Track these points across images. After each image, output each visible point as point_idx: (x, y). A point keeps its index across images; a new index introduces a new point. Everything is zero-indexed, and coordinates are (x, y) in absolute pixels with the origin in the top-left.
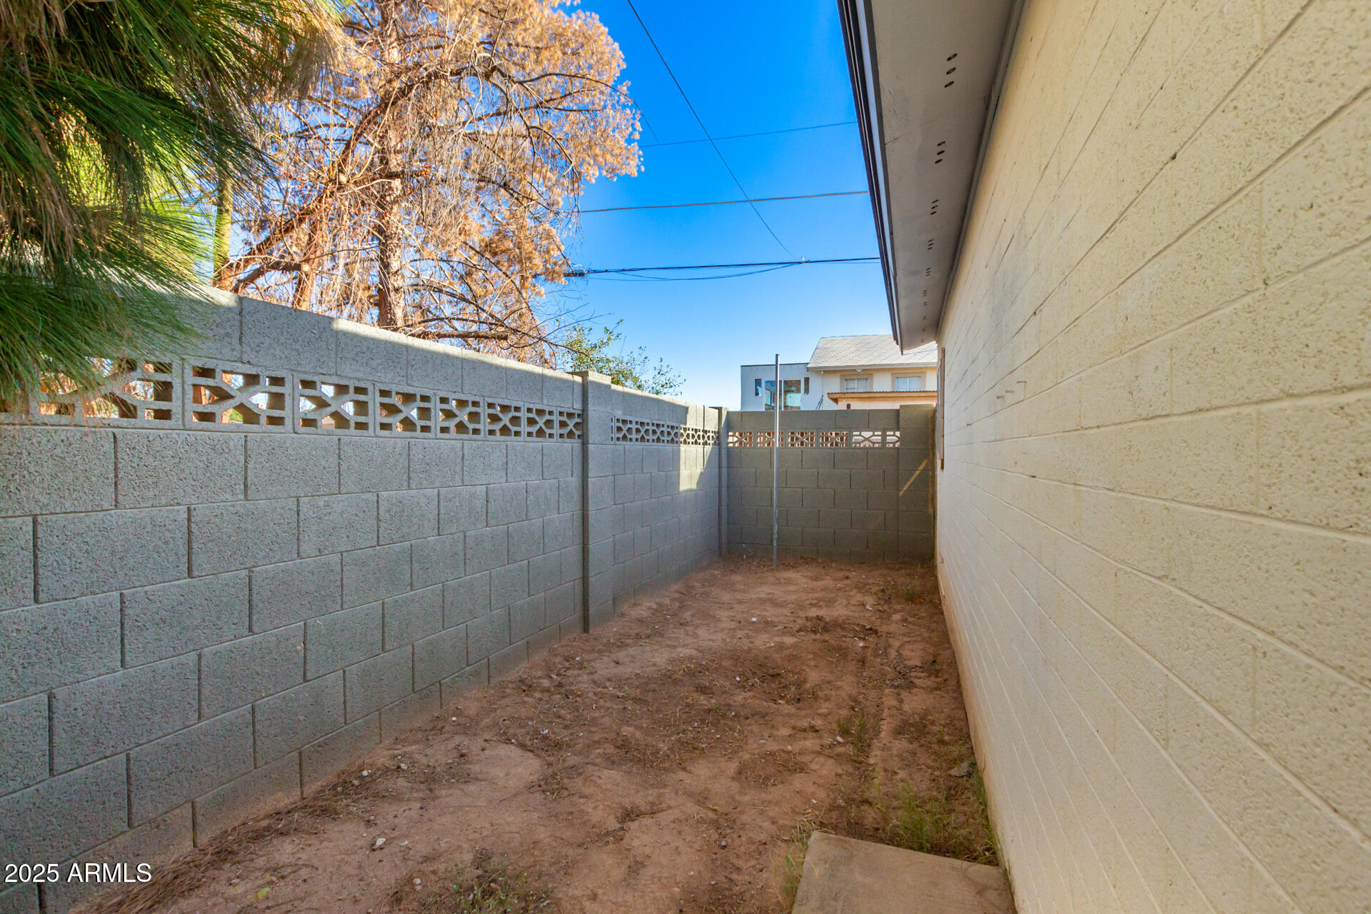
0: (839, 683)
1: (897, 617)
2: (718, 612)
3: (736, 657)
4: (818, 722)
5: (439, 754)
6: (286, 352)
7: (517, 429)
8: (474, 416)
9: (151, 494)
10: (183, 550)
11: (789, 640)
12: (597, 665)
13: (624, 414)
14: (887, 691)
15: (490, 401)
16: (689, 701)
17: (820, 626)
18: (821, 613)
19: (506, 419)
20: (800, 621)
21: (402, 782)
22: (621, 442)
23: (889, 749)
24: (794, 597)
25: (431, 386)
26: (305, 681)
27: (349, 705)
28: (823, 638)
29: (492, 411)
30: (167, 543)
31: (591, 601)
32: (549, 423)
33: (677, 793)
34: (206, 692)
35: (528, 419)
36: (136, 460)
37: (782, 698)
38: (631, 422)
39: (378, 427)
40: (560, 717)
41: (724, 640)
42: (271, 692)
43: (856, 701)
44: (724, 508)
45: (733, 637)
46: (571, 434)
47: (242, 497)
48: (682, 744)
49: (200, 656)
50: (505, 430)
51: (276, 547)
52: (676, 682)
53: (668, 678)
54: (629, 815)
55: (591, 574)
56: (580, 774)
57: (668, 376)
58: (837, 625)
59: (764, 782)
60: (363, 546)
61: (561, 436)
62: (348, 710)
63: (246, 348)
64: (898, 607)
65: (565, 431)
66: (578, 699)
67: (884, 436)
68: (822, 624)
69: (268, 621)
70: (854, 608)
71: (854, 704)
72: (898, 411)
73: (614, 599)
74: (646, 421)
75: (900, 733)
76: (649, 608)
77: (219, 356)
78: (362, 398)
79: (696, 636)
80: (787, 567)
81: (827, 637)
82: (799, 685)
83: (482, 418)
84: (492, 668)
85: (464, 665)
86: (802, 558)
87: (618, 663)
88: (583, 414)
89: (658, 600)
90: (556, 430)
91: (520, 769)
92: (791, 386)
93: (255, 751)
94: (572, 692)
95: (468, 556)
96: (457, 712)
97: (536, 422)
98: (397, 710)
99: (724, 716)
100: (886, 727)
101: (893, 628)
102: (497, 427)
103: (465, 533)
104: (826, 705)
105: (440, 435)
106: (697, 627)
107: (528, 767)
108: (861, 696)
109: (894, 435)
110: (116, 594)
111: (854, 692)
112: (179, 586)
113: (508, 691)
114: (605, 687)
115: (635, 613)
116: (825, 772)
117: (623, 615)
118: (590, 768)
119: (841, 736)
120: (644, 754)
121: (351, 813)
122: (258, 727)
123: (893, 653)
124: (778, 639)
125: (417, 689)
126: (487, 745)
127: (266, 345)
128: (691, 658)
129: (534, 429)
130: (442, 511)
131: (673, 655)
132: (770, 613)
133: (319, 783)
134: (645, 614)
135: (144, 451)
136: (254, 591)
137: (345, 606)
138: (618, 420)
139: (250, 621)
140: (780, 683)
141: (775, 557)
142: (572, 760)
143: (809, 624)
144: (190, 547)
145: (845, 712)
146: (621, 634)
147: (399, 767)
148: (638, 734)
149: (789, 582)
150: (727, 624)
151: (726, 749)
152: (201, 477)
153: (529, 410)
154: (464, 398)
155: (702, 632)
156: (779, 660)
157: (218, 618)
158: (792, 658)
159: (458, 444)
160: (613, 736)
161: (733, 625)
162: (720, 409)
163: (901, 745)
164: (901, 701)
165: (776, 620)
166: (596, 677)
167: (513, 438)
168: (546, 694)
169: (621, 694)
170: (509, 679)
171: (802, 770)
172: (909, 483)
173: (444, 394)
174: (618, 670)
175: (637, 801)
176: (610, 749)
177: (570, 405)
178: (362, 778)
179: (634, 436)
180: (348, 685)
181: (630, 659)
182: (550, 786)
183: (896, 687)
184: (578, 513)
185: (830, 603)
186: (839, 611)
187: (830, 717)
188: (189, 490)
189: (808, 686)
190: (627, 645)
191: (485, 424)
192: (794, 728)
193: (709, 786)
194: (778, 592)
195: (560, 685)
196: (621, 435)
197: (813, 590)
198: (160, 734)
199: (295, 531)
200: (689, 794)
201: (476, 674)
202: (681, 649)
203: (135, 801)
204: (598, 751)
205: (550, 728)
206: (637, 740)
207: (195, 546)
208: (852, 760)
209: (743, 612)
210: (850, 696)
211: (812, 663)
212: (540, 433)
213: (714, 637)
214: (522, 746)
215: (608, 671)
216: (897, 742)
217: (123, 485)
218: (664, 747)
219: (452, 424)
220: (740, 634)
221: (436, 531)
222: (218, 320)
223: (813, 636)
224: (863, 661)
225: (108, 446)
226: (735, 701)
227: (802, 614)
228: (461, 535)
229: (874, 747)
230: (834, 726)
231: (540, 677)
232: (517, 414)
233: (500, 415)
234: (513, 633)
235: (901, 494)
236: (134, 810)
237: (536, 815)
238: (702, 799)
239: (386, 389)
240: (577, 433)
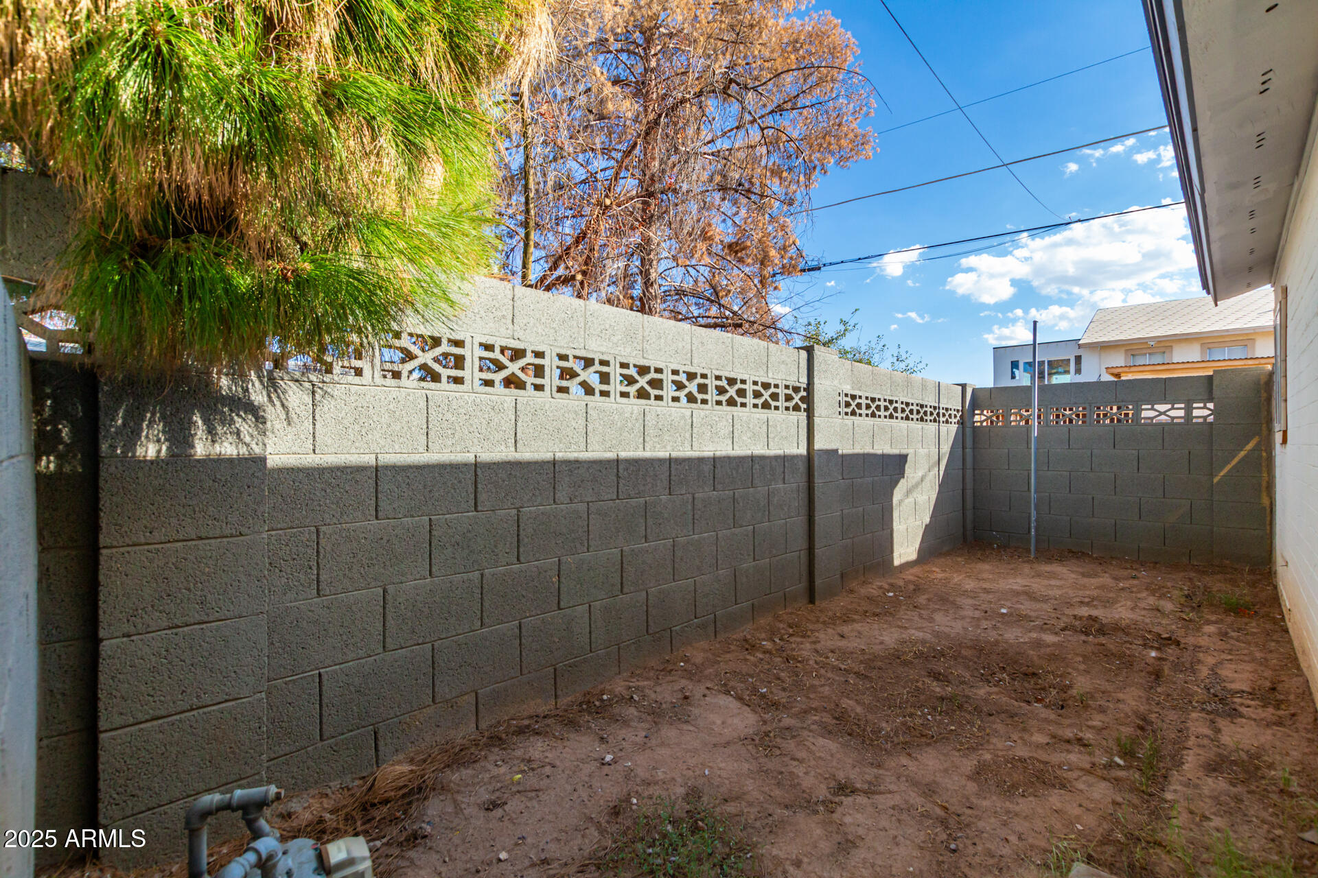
0: (1121, 696)
1: (1211, 629)
2: (958, 599)
3: (980, 649)
4: (1088, 735)
5: (666, 693)
6: (546, 330)
7: (743, 400)
8: (703, 388)
9: (450, 443)
10: (471, 489)
11: (1049, 638)
12: (821, 636)
13: (853, 388)
14: (1194, 715)
15: (718, 373)
16: (919, 684)
17: (1092, 627)
18: (1095, 613)
19: (732, 392)
20: (1065, 619)
21: (632, 711)
22: (849, 417)
23: (1196, 786)
24: (1057, 593)
25: (663, 359)
26: (559, 609)
27: (593, 636)
28: (1096, 641)
29: (719, 383)
30: (460, 482)
31: (817, 573)
32: (775, 397)
33: (898, 778)
34: (486, 604)
35: (754, 391)
36: (440, 415)
37: (1038, 701)
38: (860, 397)
39: (618, 395)
40: (779, 679)
41: (965, 629)
42: (533, 613)
43: (1144, 719)
44: (969, 493)
45: (978, 626)
46: (796, 408)
47: (513, 449)
48: (909, 728)
49: (482, 575)
50: (731, 402)
51: (537, 493)
52: (905, 663)
53: (896, 657)
54: (844, 789)
55: (817, 545)
56: (793, 737)
57: (907, 362)
58: (1117, 628)
59: (1009, 791)
60: (606, 498)
61: (787, 409)
62: (593, 640)
63: (516, 327)
64: (1214, 618)
65: (791, 404)
66: (799, 665)
67: (1188, 410)
68: (1097, 626)
69: (531, 553)
70: (1143, 613)
71: (1144, 724)
72: (1210, 378)
73: (842, 576)
74: (877, 396)
75: (1215, 770)
76: (880, 587)
77: (497, 334)
78: (605, 369)
79: (931, 620)
80: (1049, 560)
81: (1102, 640)
82: (1065, 689)
83: (709, 389)
84: (719, 624)
85: (693, 617)
86: (1070, 551)
87: (842, 636)
88: (809, 388)
89: (890, 581)
90: (781, 403)
91: (736, 721)
92: (1057, 366)
93: (521, 661)
94: (794, 659)
95: (696, 517)
96: (687, 660)
97: (762, 395)
98: (633, 647)
99: (960, 707)
100: (1191, 761)
101: (1204, 641)
102: (724, 398)
103: (693, 494)
104: (1101, 717)
105: (671, 404)
106: (934, 611)
107: (742, 720)
108: (1154, 716)
109: (1205, 407)
110: (427, 518)
111: (1143, 708)
112: (468, 517)
113: (732, 647)
114: (827, 658)
115: (863, 591)
116: (1096, 796)
117: (852, 591)
118: (806, 733)
119: (1120, 757)
120: (864, 730)
121: (590, 728)
122: (523, 641)
123: (1204, 672)
124: (1034, 635)
125: (650, 631)
126: (707, 692)
127: (531, 324)
128: (923, 642)
129: (760, 401)
130: (673, 473)
131: (904, 636)
132: (1026, 607)
133: (569, 699)
134: (875, 593)
135: (446, 408)
136: (521, 528)
137: (591, 549)
138: (846, 395)
139: (518, 552)
140: (1036, 684)
141: (1032, 548)
142: (787, 721)
143: (1077, 623)
144: (476, 487)
145: (1127, 731)
146: (848, 610)
147: (632, 697)
148: (859, 709)
149: (1053, 576)
150: (969, 613)
151: (961, 744)
152: (484, 431)
153: (755, 383)
154: (692, 370)
155: (938, 617)
156: (1035, 658)
157: (496, 546)
158: (1052, 658)
159: (688, 413)
160: (833, 706)
161: (977, 614)
162: (964, 386)
163: (1216, 784)
164: (1218, 731)
165: (1032, 614)
166: (818, 646)
167: (739, 408)
168: (767, 655)
169: (843, 667)
170: (734, 637)
171: (1063, 786)
172: (1229, 467)
173: (675, 367)
174: (842, 643)
175: (852, 777)
176: (828, 719)
177: (796, 379)
178: (602, 700)
179: (864, 411)
180: (593, 619)
181: (855, 634)
182: (764, 742)
183: (1209, 713)
184: (803, 484)
185: (1108, 603)
186: (1122, 612)
187: (1105, 732)
188: (475, 441)
189: (1074, 692)
190: (854, 621)
191: (712, 395)
192: (1054, 737)
193: (938, 779)
194: (1037, 585)
195: (782, 649)
196: (849, 410)
197: (1084, 587)
198: (454, 633)
199: (552, 481)
200: (914, 783)
201: (704, 626)
202: (913, 631)
203: (437, 683)
204: (815, 718)
205: (769, 688)
206: (857, 714)
207: (479, 486)
208: (1137, 789)
209: (991, 602)
210: (1136, 713)
211: (1082, 667)
212: (766, 406)
213: (953, 624)
214: (740, 698)
215: (832, 643)
216: (1210, 780)
217: (431, 434)
218: (886, 727)
219: (682, 394)
220: (985, 624)
221: (667, 490)
222: (497, 306)
223: (1083, 637)
224: (1157, 675)
225: (423, 404)
226: (976, 694)
227: (1067, 611)
228: (690, 497)
229: (1173, 780)
230: (1111, 744)
231: (764, 640)
232: (743, 386)
233: (727, 387)
234: (738, 594)
235: (1216, 480)
236: (436, 690)
237: (747, 766)
238: (929, 790)
239: (625, 361)
240: (804, 406)
